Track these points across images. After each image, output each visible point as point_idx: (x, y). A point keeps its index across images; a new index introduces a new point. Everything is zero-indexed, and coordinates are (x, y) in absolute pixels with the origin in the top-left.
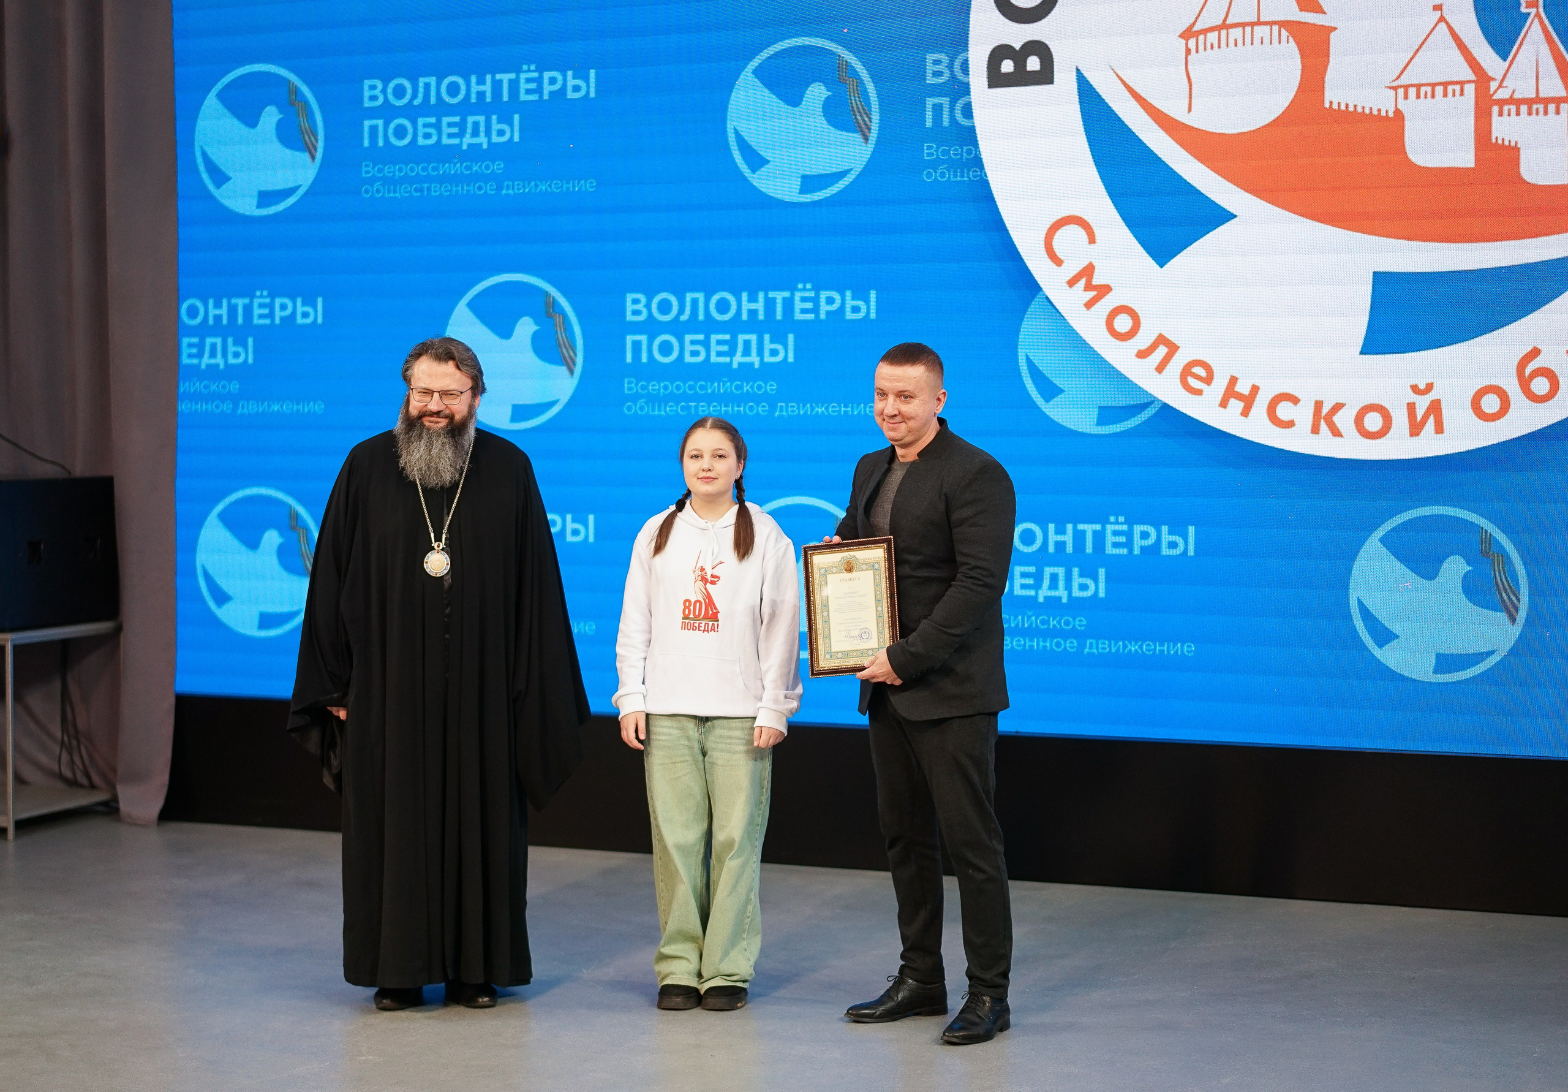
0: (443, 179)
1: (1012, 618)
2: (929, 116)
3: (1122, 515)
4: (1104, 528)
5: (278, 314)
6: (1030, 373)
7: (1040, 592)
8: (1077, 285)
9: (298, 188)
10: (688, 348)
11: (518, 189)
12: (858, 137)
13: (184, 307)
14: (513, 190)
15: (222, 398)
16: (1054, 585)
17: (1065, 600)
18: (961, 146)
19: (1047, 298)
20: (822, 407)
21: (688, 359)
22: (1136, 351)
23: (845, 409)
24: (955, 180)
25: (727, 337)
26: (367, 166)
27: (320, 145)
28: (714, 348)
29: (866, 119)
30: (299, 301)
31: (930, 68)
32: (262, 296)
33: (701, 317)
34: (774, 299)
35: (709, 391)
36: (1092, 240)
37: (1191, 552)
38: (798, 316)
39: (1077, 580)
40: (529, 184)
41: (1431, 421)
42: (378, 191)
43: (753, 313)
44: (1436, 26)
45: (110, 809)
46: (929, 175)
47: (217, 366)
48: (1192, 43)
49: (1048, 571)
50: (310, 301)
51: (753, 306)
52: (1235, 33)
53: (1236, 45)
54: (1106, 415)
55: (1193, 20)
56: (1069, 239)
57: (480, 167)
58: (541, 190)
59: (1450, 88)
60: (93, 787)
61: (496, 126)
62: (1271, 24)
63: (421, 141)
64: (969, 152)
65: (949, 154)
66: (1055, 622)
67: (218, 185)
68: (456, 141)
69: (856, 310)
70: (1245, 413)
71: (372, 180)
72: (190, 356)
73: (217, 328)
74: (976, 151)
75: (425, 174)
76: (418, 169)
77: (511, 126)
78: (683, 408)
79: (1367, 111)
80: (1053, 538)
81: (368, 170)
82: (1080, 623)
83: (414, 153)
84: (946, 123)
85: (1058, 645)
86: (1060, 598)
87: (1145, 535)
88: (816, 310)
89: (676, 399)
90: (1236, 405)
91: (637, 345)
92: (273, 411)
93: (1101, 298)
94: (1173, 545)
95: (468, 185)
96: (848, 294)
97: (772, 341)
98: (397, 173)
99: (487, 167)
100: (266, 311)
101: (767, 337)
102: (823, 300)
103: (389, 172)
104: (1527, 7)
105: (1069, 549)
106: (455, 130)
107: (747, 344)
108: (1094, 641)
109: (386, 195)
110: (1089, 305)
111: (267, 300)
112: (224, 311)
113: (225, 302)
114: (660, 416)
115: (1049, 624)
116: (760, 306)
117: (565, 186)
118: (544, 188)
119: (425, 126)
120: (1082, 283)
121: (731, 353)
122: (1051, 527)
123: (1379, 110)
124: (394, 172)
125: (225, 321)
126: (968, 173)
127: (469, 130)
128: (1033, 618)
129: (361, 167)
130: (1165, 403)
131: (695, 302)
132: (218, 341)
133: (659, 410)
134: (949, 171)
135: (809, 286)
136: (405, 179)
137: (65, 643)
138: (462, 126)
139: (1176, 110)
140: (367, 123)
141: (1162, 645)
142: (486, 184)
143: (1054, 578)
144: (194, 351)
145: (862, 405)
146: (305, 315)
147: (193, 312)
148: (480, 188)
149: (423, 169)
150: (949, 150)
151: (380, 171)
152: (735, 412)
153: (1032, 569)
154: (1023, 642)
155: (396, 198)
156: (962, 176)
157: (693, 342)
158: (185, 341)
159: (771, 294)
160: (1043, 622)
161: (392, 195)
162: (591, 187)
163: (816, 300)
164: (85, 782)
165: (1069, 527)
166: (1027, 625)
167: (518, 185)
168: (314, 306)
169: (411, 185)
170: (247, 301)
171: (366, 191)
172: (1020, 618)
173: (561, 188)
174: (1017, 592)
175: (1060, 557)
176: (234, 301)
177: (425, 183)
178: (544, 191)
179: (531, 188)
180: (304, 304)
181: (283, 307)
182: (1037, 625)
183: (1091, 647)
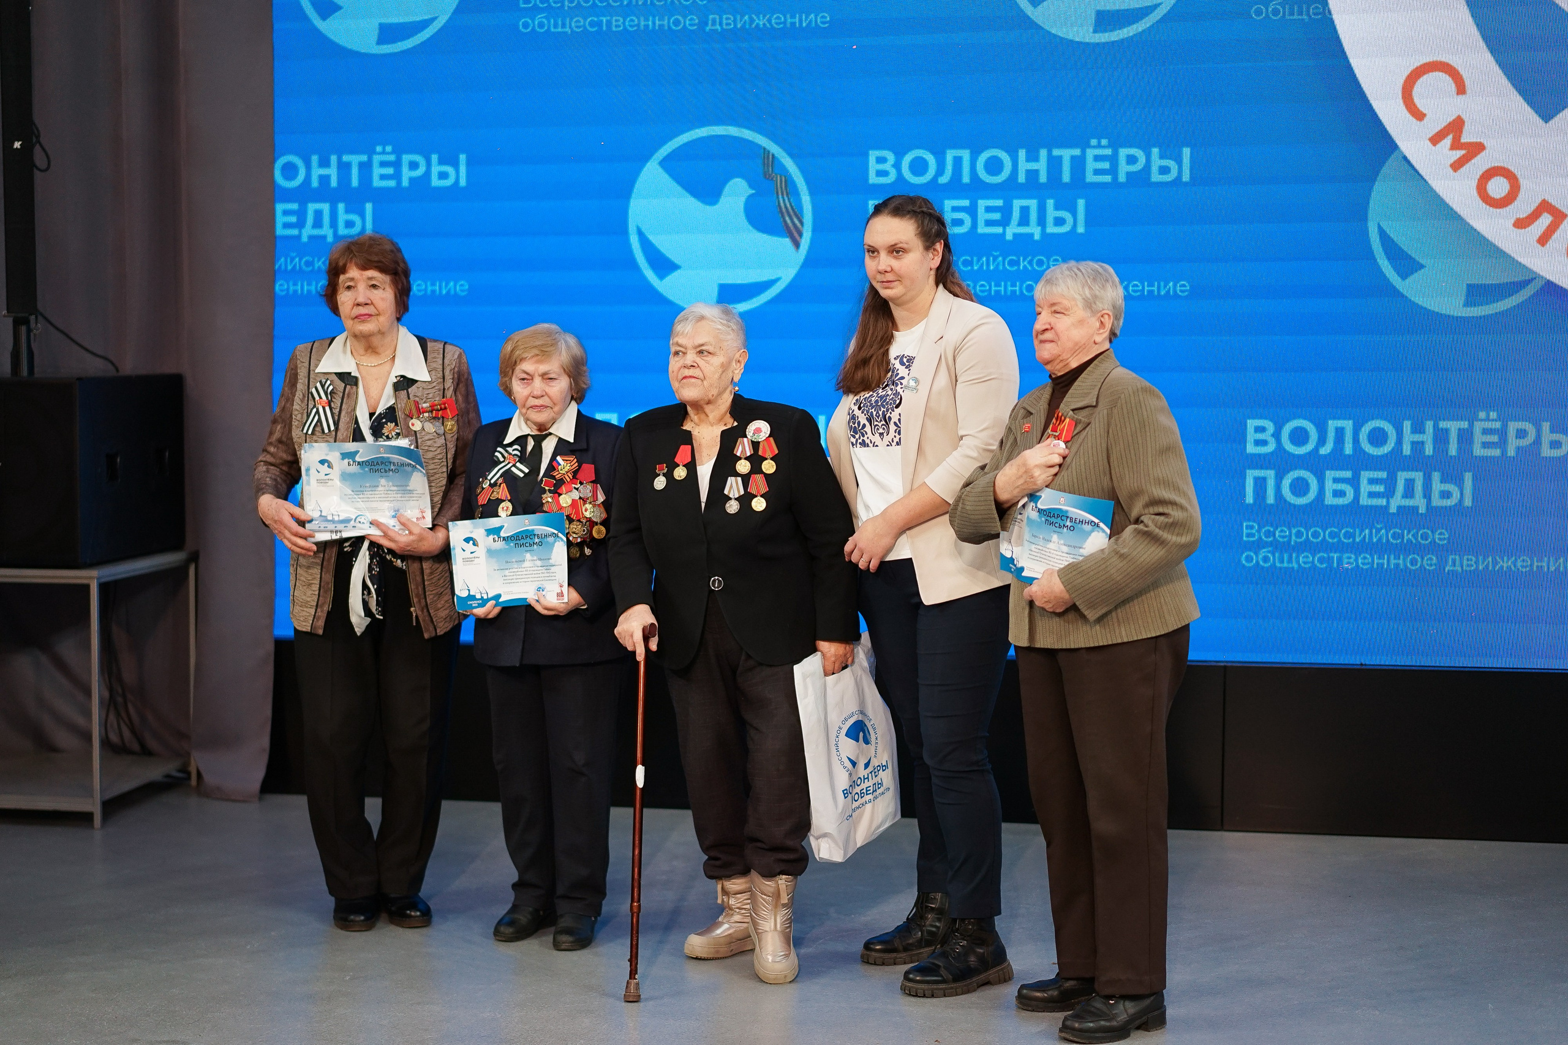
0: (626, 12)
1: (1358, 531)
3: (1494, 409)
4: (1471, 425)
5: (407, 174)
6: (1383, 245)
7: (1391, 500)
9: (433, 19)
11: (728, 24)
13: (279, 165)
14: (721, 23)
16: (1409, 492)
17: (1422, 510)
19: (1405, 158)
23: (1150, 288)
24: (1291, 17)
25: (999, 203)
28: (982, 215)
30: (434, 158)
32: (384, 152)
33: (966, 179)
34: (1060, 158)
35: (976, 268)
36: (1461, 89)
38: (1090, 178)
39: (1437, 486)
40: (742, 17)
42: (541, 25)
43: (1032, 174)
46: (1259, 12)
47: (323, 237)
49: (1402, 477)
50: (449, 160)
51: (1033, 166)
54: (1476, 293)
58: (758, 25)
66: (1410, 536)
67: (324, 16)
69: (1164, 170)
71: (533, 13)
72: (286, 226)
73: (324, 193)
75: (604, 4)
80: (1408, 437)
82: (1440, 536)
85: (1414, 562)
87: (1521, 434)
88: (1113, 171)
93: (1470, 159)
94: (1556, 445)
95: (662, 19)
96: (1155, 151)
97: (1057, 207)
98: (566, 4)
100: (390, 171)
101: (1050, 203)
102: (1122, 160)
103: (556, 2)
105: (1429, 450)
107: (1025, 210)
108: (1457, 557)
109: (552, 30)
110: (1457, 166)
111: (392, 158)
112: (332, 172)
113: (334, 159)
115: (1403, 539)
116: (1041, 165)
117: (789, 20)
118: (761, 23)
120: (1448, 141)
121: (1005, 222)
122: (1407, 425)
124: (562, 2)
125: (334, 183)
126: (1307, 10)
128: (1383, 530)
130: (1548, 281)
131: (958, 161)
132: (325, 207)
134: (1283, 7)
135: (1104, 142)
141: (1540, 560)
142: (685, 17)
143: (1410, 484)
144: (293, 219)
145: (1171, 284)
146: (443, 176)
147: (290, 171)
148: (678, 22)
152: (1009, 293)
154: (1370, 560)
155: (566, 33)
156: (1300, 13)
157: (955, 209)
158: (280, 207)
159: (1056, 152)
160: (1394, 536)
161: (560, 30)
162: (824, 22)
163: (1113, 159)
165: (1429, 425)
166: (1375, 540)
167: (727, 19)
168: (456, 165)
169: (585, 19)
170: (364, 158)
171: (526, 25)
172: (1367, 531)
173: (785, 23)
174: (1364, 501)
175: (1417, 460)
176: (346, 158)
177: (604, 16)
178: (761, 26)
179: (745, 22)
180: (441, 162)
181: (414, 166)
182: (1387, 539)
183: (1454, 563)
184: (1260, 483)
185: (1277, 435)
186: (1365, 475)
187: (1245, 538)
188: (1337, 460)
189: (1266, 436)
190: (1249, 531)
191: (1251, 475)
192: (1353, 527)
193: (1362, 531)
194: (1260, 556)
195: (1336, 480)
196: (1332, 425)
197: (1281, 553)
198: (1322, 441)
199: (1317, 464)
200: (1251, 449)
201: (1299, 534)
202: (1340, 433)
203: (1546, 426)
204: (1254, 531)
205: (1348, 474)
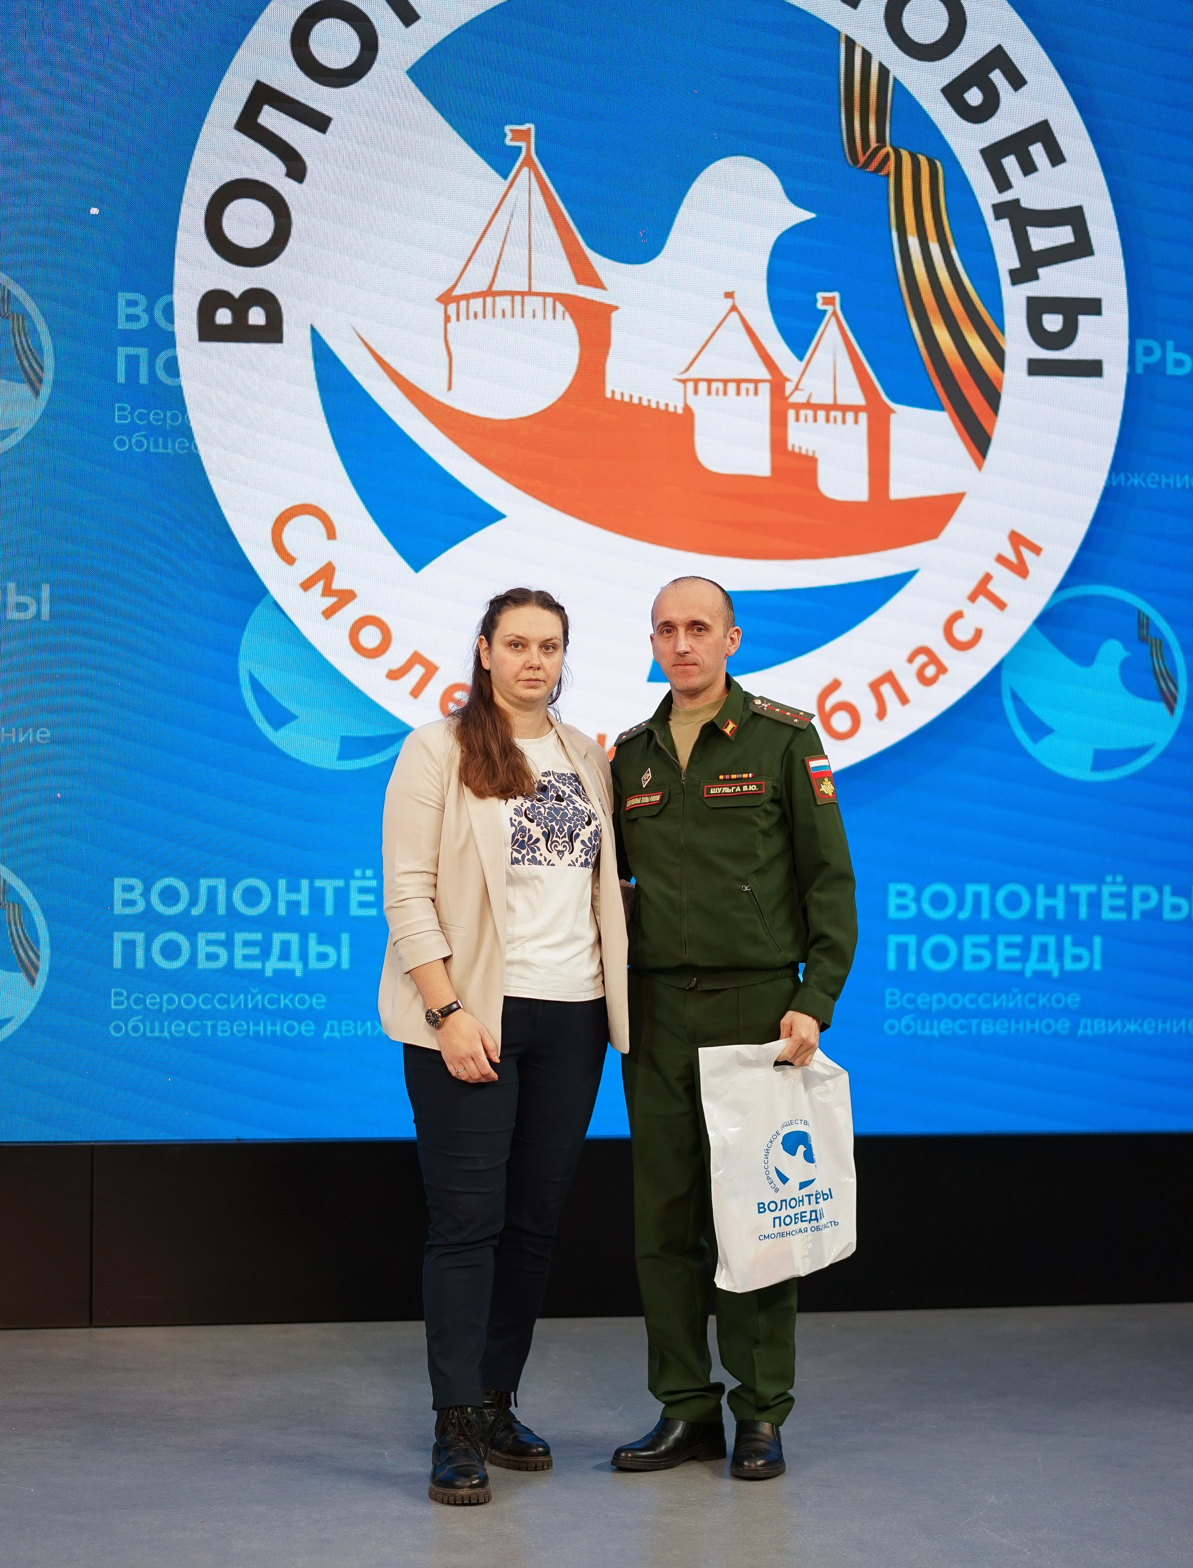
1: (232, 998)
2: (121, 369)
3: (369, 867)
4: (347, 885)
7: (267, 963)
8: (313, 589)
16: (285, 955)
17: (299, 973)
18: (164, 410)
19: (276, 604)
22: (385, 672)
23: (8, 737)
24: (156, 451)
31: (122, 310)
39: (314, 947)
44: (727, 315)
46: (122, 443)
48: (452, 308)
52: (503, 303)
53: (504, 316)
55: (454, 282)
59: (744, 386)
62: (545, 295)
65: (149, 419)
66: (287, 1001)
69: (22, 607)
74: (183, 419)
79: (654, 405)
80: (284, 896)
82: (318, 1002)
84: (143, 379)
85: (291, 1028)
86: (292, 972)
96: (11, 586)
104: (824, 303)
105: (305, 911)
108: (335, 1023)
110: (328, 613)
115: (279, 1004)
120: (320, 586)
122: (282, 883)
123: (667, 405)
126: (174, 447)
128: (259, 997)
134: (147, 439)
139: (435, 388)
143: (285, 946)
145: (32, 732)
150: (148, 414)
153: (258, 936)
154: (245, 1027)
156: (165, 447)
160: (270, 1001)
165: (305, 883)
166: (250, 1006)
172: (242, 996)
174: (239, 964)
175: (292, 920)
182: (263, 1004)
183: (332, 1029)
184: (129, 946)
185: (146, 894)
186: (239, 937)
187: (113, 1007)
188: (209, 921)
189: (135, 895)
190: (117, 998)
191: (119, 938)
192: (228, 993)
193: (236, 997)
194: (130, 1025)
195: (209, 943)
196: (204, 883)
197: (153, 1022)
198: (193, 902)
199: (188, 925)
200: (118, 909)
201: (170, 1001)
202: (212, 891)
204: (122, 998)
205: (222, 936)
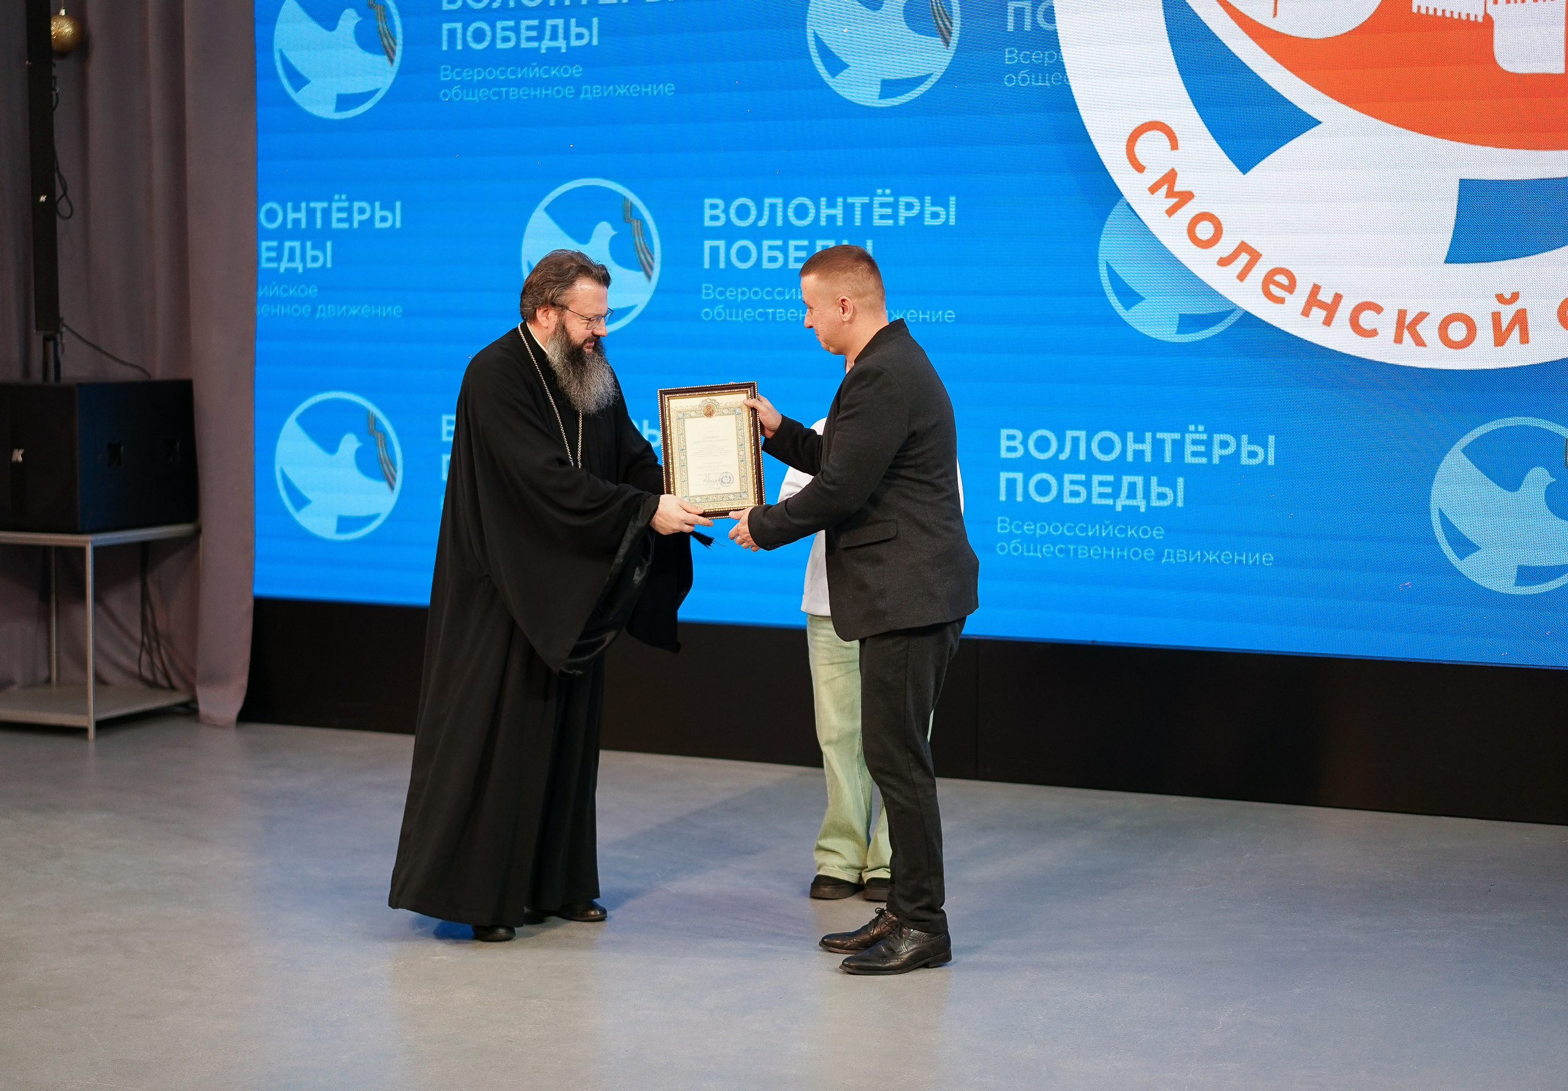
0: (520, 83)
1: (1090, 527)
2: (1011, 20)
3: (1201, 423)
4: (1183, 437)
5: (357, 218)
7: (1118, 501)
8: (1158, 192)
9: (377, 90)
10: (766, 253)
11: (597, 93)
12: (938, 41)
13: (264, 209)
14: (592, 92)
15: (301, 302)
16: (1132, 494)
17: (1143, 509)
18: (1043, 51)
19: (1128, 205)
20: (900, 314)
21: (766, 265)
23: (924, 316)
24: (1037, 85)
25: (805, 243)
26: (445, 69)
27: (399, 50)
28: (792, 254)
29: (947, 23)
30: (377, 204)
32: (340, 200)
33: (779, 222)
34: (853, 205)
35: (787, 297)
36: (1174, 146)
37: (1271, 462)
38: (877, 222)
39: (1155, 489)
40: (608, 88)
41: (1516, 333)
42: (456, 95)
43: (831, 219)
45: (189, 710)
46: (1010, 80)
47: (296, 269)
49: (1126, 480)
50: (388, 206)
51: (832, 212)
56: (1151, 146)
57: (558, 71)
58: (619, 94)
60: (172, 688)
61: (574, 30)
63: (500, 45)
64: (1051, 56)
65: (1031, 59)
66: (1133, 532)
67: (297, 89)
68: (535, 44)
69: (935, 215)
70: (1328, 322)
71: (450, 85)
72: (269, 260)
73: (296, 233)
74: (1058, 56)
75: (503, 78)
76: (496, 73)
77: (590, 29)
78: (761, 315)
79: (1456, 16)
80: (1131, 447)
81: (446, 74)
82: (1158, 532)
83: (491, 58)
84: (1028, 27)
85: (1136, 554)
87: (1224, 445)
88: (894, 216)
89: (753, 305)
90: (1318, 314)
91: (715, 250)
92: (351, 315)
94: (1252, 455)
95: (546, 89)
96: (928, 199)
98: (475, 77)
99: (566, 72)
100: (344, 215)
102: (902, 205)
103: (468, 76)
105: (1148, 458)
106: (534, 34)
108: (1171, 551)
109: (465, 98)
110: (1171, 212)
111: (346, 204)
112: (302, 216)
113: (303, 205)
114: (737, 322)
115: (1127, 534)
116: (838, 212)
117: (644, 90)
118: (622, 92)
119: (504, 29)
120: (1164, 189)
122: (1130, 435)
123: (1468, 15)
124: (472, 75)
125: (303, 225)
126: (1050, 80)
127: (548, 33)
128: (1111, 527)
129: (438, 72)
130: (1247, 314)
131: (773, 207)
132: (297, 244)
133: (737, 316)
134: (1030, 75)
135: (888, 191)
136: (484, 83)
137: (145, 545)
138: (541, 29)
139: (1262, 15)
140: (446, 26)
141: (1240, 554)
142: (564, 87)
143: (1132, 487)
144: (273, 254)
145: (940, 313)
146: (384, 219)
147: (271, 215)
148: (558, 92)
149: (503, 73)
150: (1031, 55)
151: (459, 74)
154: (1100, 551)
155: (474, 101)
156: (1044, 80)
157: (771, 248)
158: (264, 244)
159: (850, 200)
160: (1120, 531)
161: (470, 99)
162: (670, 92)
163: (895, 206)
164: (164, 683)
165: (1148, 436)
166: (1104, 534)
167: (597, 89)
168: (393, 210)
169: (490, 89)
170: (325, 205)
171: (445, 95)
172: (1097, 527)
173: (640, 92)
174: (1096, 501)
175: (1138, 466)
176: (312, 205)
177: (503, 87)
178: (622, 95)
179: (610, 92)
180: (382, 208)
181: (362, 211)
182: (1114, 533)
183: (1169, 557)
184: (1011, 483)
185: (1024, 443)
186: (1096, 479)
187: (999, 531)
188: (1073, 464)
189: (1016, 443)
190: (1002, 524)
191: (1004, 476)
192: (1086, 524)
193: (1093, 526)
194: (1012, 547)
195: (1072, 482)
196: (1070, 434)
197: (1029, 545)
198: (1061, 449)
199: (1057, 468)
200: (1004, 454)
201: (1042, 528)
202: (1075, 440)
203: (1245, 438)
204: (1006, 525)
205: (1082, 477)
